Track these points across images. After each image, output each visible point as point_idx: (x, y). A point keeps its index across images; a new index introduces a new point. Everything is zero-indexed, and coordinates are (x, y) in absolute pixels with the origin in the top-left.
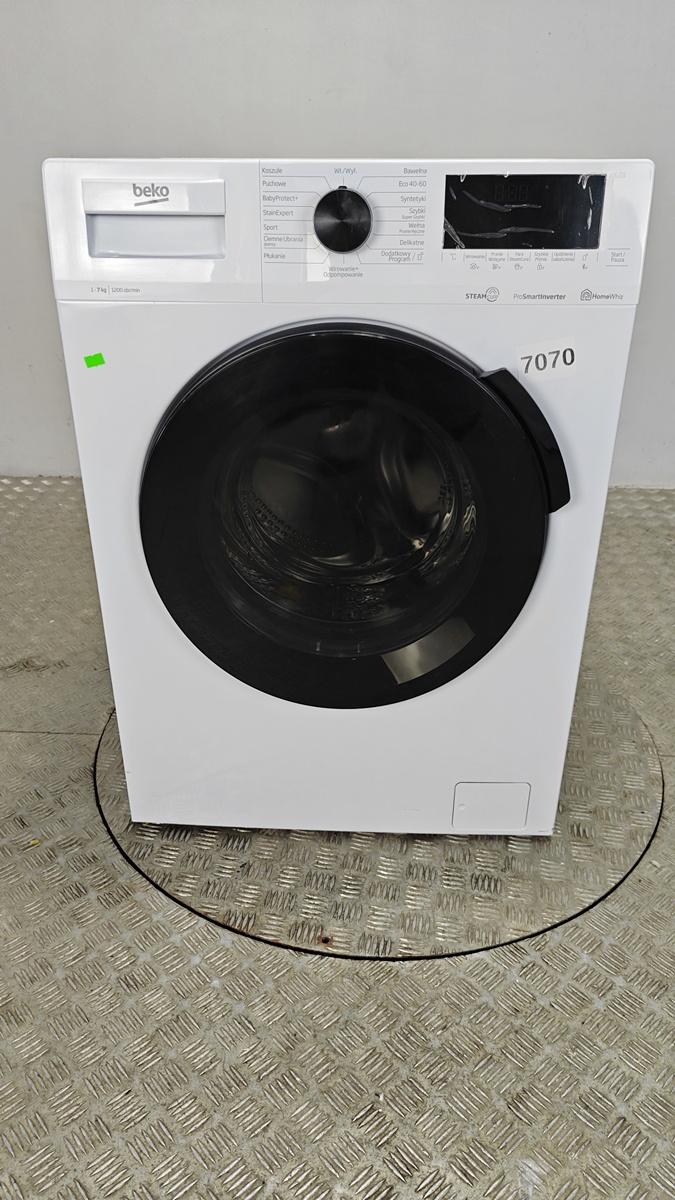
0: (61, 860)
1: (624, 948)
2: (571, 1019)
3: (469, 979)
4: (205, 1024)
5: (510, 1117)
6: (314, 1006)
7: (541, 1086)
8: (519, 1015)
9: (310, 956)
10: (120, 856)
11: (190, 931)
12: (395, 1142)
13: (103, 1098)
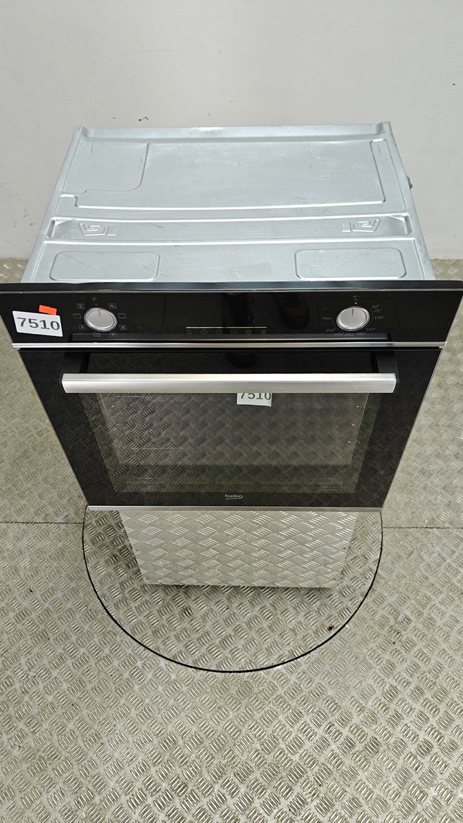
0: (77, 616)
1: (346, 660)
2: (318, 701)
3: (274, 681)
4: (157, 711)
5: (286, 752)
6: (205, 698)
7: (300, 735)
8: (295, 700)
9: (202, 671)
10: (106, 614)
11: (146, 659)
12: (239, 765)
13: (118, 750)
